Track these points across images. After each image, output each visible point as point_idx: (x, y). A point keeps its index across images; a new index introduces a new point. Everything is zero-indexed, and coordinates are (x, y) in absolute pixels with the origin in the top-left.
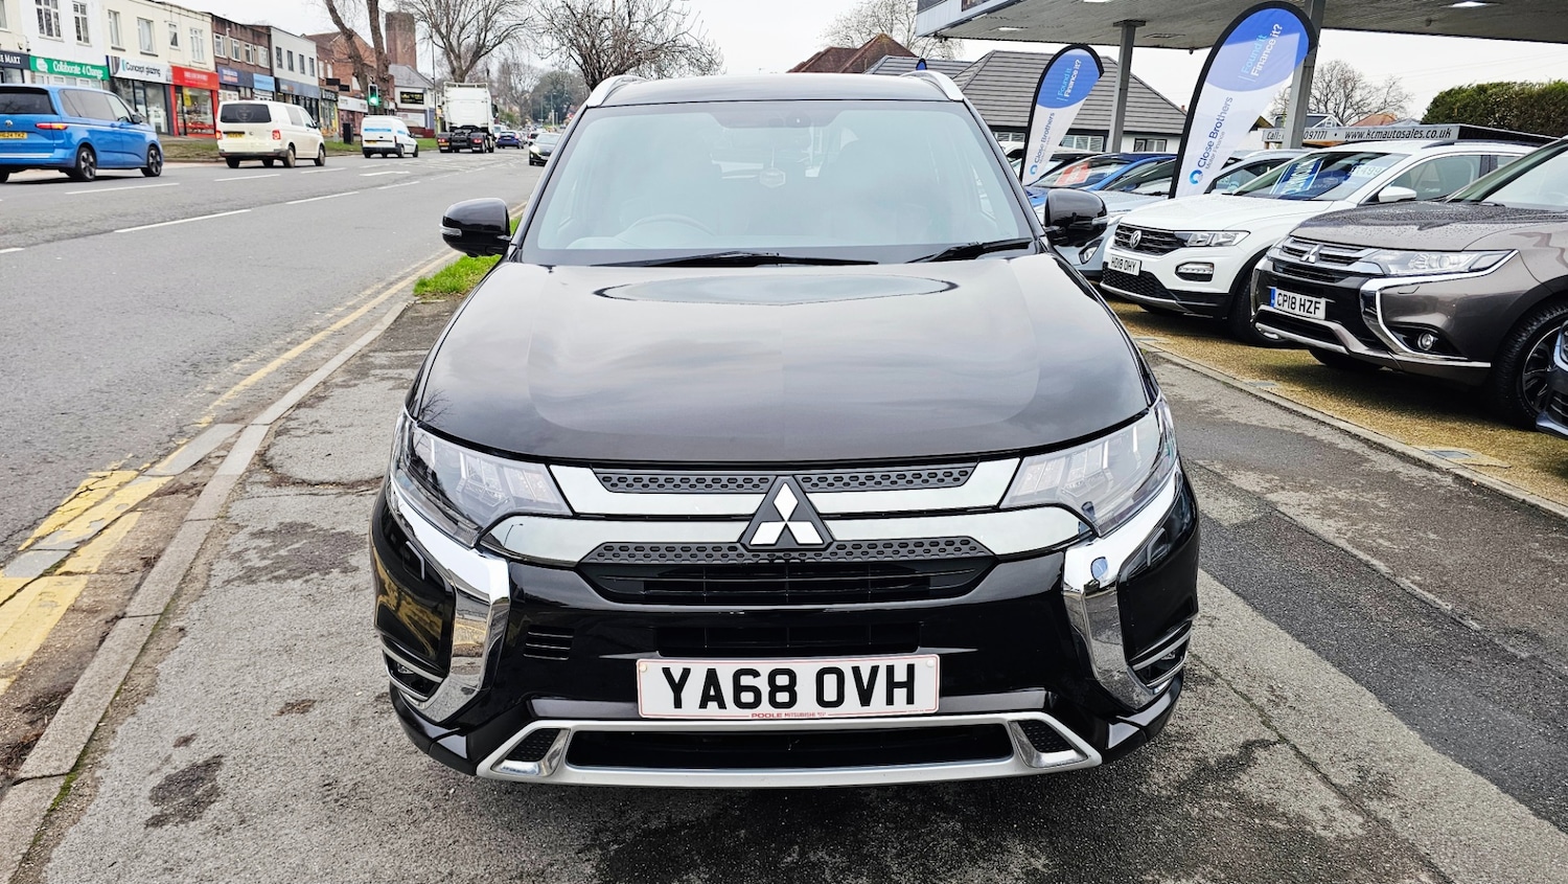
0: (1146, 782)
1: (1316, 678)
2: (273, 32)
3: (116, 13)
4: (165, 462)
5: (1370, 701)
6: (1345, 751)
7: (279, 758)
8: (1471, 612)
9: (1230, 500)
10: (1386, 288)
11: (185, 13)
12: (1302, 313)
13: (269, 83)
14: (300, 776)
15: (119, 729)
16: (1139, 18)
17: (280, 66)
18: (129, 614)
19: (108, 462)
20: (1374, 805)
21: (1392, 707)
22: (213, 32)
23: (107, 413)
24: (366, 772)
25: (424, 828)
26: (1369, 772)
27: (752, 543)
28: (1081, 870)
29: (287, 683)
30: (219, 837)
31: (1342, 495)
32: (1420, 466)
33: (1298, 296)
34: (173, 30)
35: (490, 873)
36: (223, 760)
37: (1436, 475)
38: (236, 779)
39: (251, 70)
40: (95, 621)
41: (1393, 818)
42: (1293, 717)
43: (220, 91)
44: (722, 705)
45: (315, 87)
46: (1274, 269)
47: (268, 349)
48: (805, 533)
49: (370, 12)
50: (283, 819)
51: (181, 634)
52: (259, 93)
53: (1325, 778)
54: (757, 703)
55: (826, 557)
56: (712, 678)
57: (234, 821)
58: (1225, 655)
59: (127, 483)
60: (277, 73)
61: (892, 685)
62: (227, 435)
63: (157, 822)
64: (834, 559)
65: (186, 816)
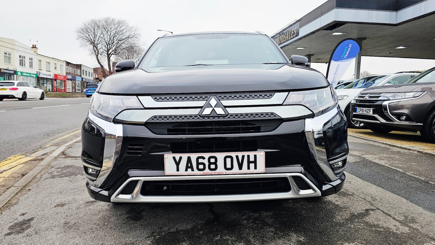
0: (335, 219)
1: (385, 195)
2: (82, 66)
3: (40, 61)
4: (34, 154)
5: (404, 200)
6: (399, 212)
7: (52, 217)
8: (431, 180)
9: (351, 157)
10: (390, 103)
11: (59, 61)
12: (366, 113)
13: (79, 79)
14: (58, 222)
15: (3, 213)
16: (312, 53)
17: (83, 74)
18: (14, 186)
19: (18, 153)
20: (411, 225)
21: (412, 201)
22: (66, 66)
23: (20, 143)
24: (79, 220)
25: (96, 233)
26: (408, 217)
27: (202, 114)
28: (316, 241)
29: (59, 200)
30: (28, 237)
31: (384, 155)
32: (406, 150)
33: (364, 109)
34: (55, 65)
35: (115, 244)
36: (34, 219)
37: (412, 151)
38: (37, 223)
39: (75, 75)
40: (3, 188)
41: (419, 228)
42: (380, 204)
43: (67, 81)
44: (193, 170)
45: (92, 80)
46: (356, 102)
47: (70, 131)
48: (220, 111)
49: (108, 60)
50: (50, 232)
51: (29, 190)
52: (77, 81)
53: (394, 218)
54: (204, 169)
55: (226, 119)
56: (189, 160)
57: (34, 233)
58: (356, 189)
59: (22, 158)
60: (82, 76)
61: (249, 162)
62: (54, 148)
63: (9, 234)
64: (229, 119)
65: (18, 232)
